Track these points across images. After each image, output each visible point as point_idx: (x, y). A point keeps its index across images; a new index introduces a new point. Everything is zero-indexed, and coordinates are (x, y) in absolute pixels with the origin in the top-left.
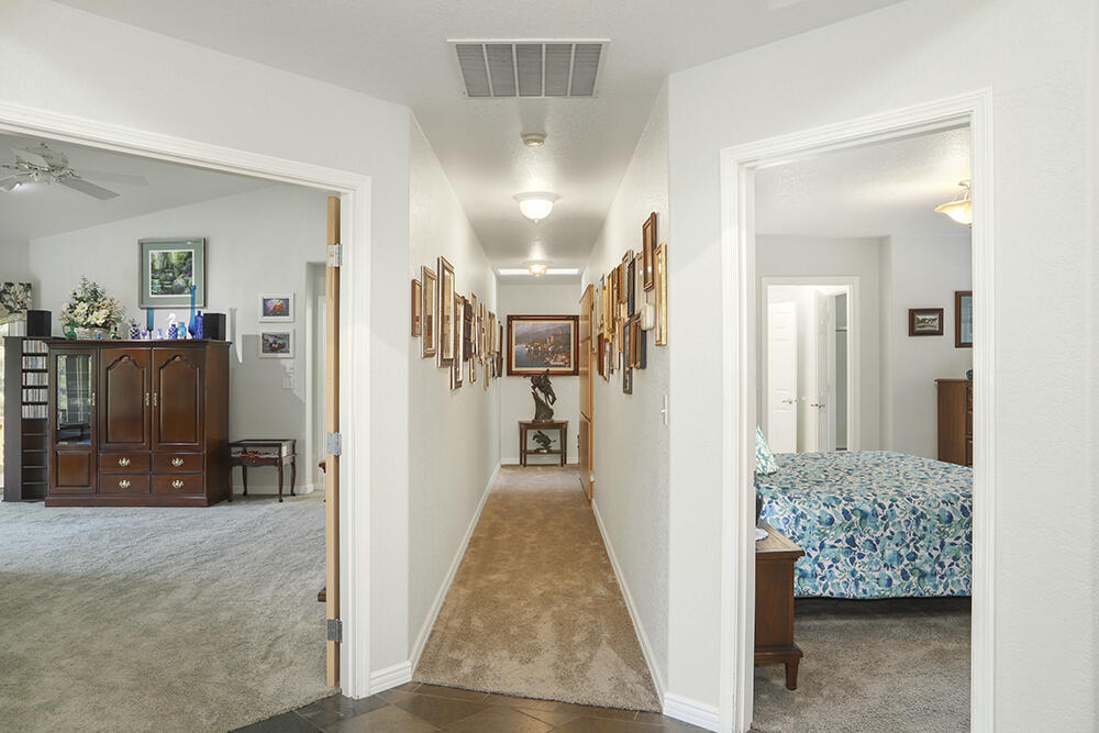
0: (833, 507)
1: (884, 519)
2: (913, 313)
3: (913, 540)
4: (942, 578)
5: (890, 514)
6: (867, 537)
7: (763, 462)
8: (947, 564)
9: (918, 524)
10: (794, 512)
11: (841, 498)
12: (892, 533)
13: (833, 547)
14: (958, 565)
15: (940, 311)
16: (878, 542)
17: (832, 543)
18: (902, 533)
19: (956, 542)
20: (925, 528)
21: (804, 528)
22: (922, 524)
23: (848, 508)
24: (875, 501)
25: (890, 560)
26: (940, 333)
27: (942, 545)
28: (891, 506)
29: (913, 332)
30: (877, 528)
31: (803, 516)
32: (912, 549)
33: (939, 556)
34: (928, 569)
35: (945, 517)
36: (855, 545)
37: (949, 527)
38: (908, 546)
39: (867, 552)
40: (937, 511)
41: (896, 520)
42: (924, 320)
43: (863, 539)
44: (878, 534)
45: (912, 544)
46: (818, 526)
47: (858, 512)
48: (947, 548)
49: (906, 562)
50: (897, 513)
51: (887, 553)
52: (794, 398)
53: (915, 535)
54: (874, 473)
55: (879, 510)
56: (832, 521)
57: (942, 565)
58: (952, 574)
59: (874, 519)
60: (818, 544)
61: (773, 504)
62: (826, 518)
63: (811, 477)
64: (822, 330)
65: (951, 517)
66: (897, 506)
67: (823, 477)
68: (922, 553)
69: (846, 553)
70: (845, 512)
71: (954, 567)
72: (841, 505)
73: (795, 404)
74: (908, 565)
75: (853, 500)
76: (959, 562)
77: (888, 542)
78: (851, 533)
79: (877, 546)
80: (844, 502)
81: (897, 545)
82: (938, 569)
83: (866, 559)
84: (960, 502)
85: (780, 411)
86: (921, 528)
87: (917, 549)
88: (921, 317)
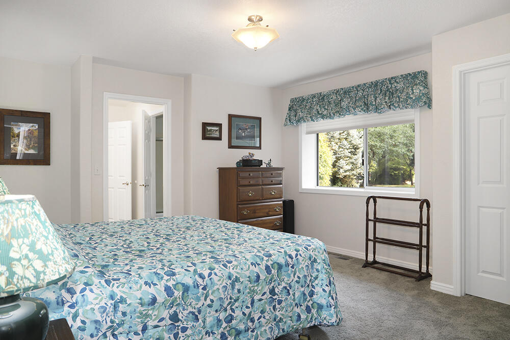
0: (155, 285)
1: (204, 289)
2: (205, 125)
3: (230, 302)
4: (253, 331)
5: (209, 282)
6: (190, 309)
7: (38, 265)
8: (256, 318)
9: (233, 288)
10: (112, 298)
11: (161, 272)
12: (212, 301)
13: (156, 327)
14: (264, 317)
15: (220, 125)
16: (199, 312)
17: (156, 323)
18: (221, 299)
19: (263, 298)
20: (239, 291)
21: (124, 314)
22: (237, 287)
23: (170, 284)
24: (195, 271)
25: (211, 327)
26: (220, 139)
27: (253, 302)
28: (210, 274)
29: (205, 137)
30: (198, 299)
31: (122, 300)
32: (229, 312)
33: (250, 313)
34: (242, 327)
35: (254, 278)
36: (178, 320)
37: (258, 285)
38: (226, 310)
39: (190, 324)
40: (248, 274)
41: (216, 287)
42: (211, 130)
43: (186, 312)
44: (200, 304)
45: (229, 308)
46: (140, 308)
47: (180, 285)
48: (256, 304)
49: (224, 325)
50: (216, 281)
51: (208, 320)
52: (130, 181)
53: (231, 298)
54: (188, 237)
55: (200, 281)
56: (154, 300)
57: (252, 321)
58: (260, 326)
59: (195, 291)
60: (140, 328)
61: (87, 292)
62: (148, 298)
63: (135, 246)
64: (147, 137)
65: (258, 277)
66: (216, 274)
67: (146, 244)
68: (238, 313)
69: (170, 330)
70: (168, 289)
71: (262, 319)
72: (163, 282)
73: (130, 185)
74: (226, 327)
75: (174, 274)
76: (266, 314)
77: (209, 310)
78: (174, 309)
79: (199, 316)
80: (166, 277)
81: (216, 311)
82: (250, 324)
83: (189, 332)
84: (264, 262)
85: (120, 190)
86: (236, 291)
87: (233, 311)
88: (209, 128)
